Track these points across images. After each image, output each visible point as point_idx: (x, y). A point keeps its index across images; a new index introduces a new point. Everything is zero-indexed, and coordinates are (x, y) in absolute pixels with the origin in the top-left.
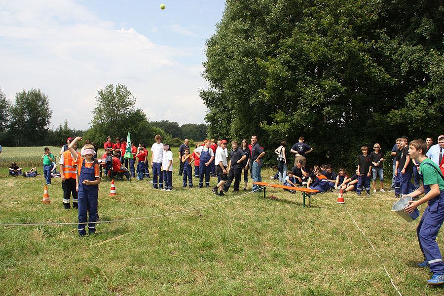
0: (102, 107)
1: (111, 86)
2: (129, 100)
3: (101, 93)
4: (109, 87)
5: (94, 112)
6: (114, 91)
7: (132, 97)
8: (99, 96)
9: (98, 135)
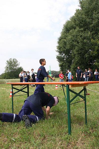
0: (8, 66)
1: (11, 59)
2: (17, 63)
3: (7, 61)
4: (10, 59)
5: (5, 68)
6: (12, 61)
7: (18, 63)
8: (7, 62)
9: (7, 76)
